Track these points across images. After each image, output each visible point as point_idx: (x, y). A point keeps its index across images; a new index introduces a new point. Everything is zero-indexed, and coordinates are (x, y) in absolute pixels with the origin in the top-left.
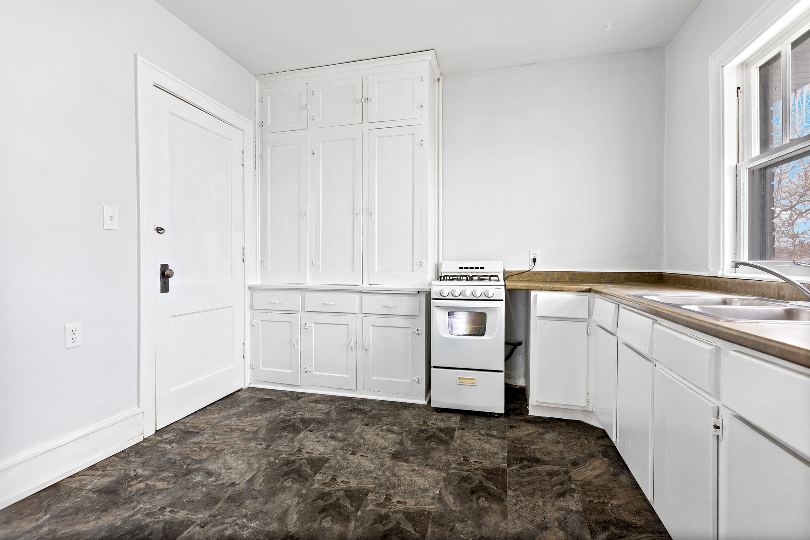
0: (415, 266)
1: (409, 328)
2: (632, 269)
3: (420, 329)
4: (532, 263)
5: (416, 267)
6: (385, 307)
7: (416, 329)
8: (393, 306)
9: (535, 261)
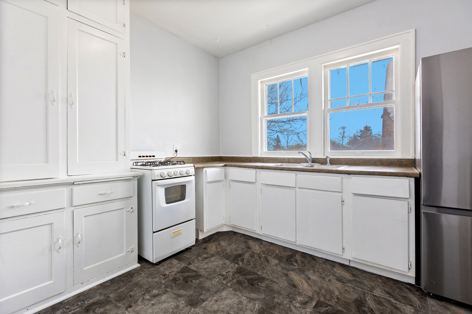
0: (119, 155)
1: (123, 208)
2: (212, 155)
3: (133, 207)
4: (175, 152)
5: (120, 157)
6: (101, 194)
7: (131, 208)
8: (110, 192)
9: (176, 151)
